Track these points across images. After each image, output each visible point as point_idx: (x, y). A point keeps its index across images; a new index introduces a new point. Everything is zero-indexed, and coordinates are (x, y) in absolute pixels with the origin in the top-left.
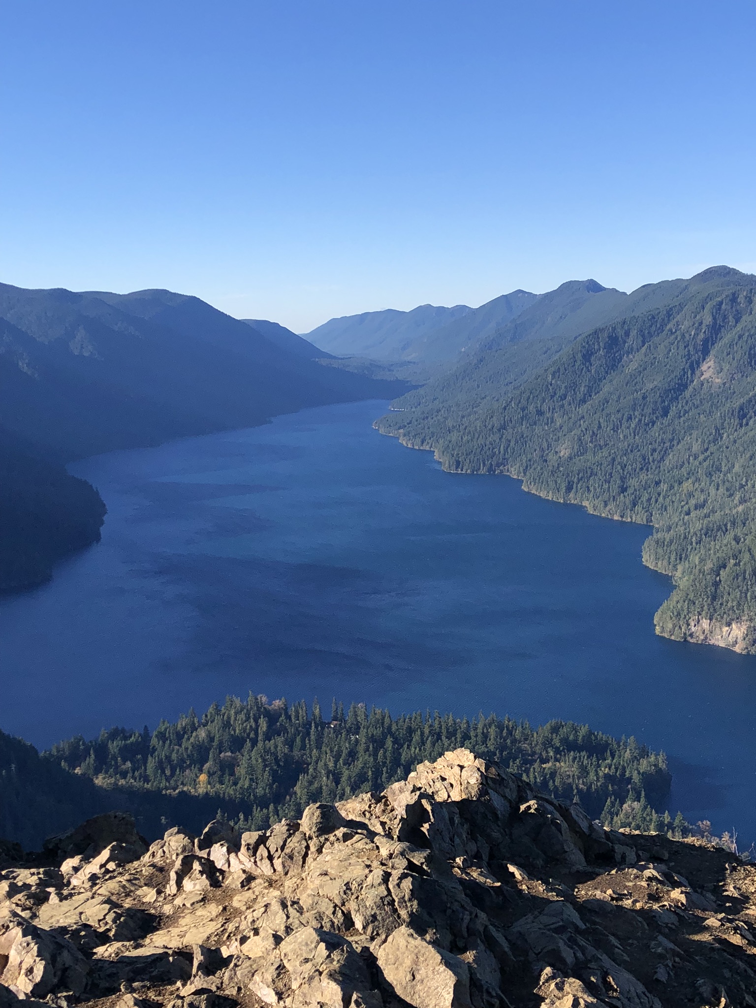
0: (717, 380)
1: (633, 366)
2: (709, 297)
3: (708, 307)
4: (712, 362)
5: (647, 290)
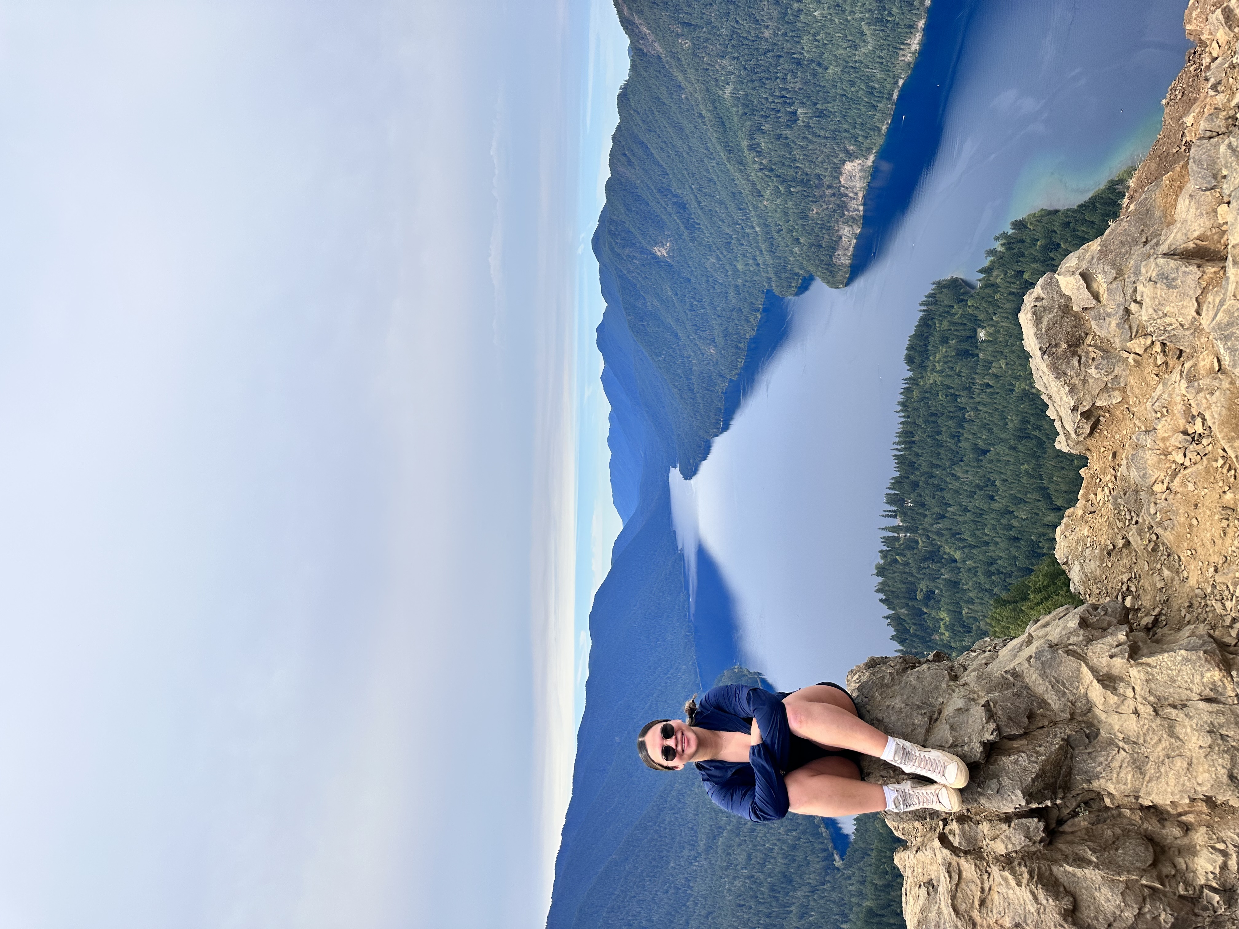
0: (668, 245)
1: (656, 303)
2: (612, 249)
3: (618, 251)
4: (656, 248)
5: (606, 293)
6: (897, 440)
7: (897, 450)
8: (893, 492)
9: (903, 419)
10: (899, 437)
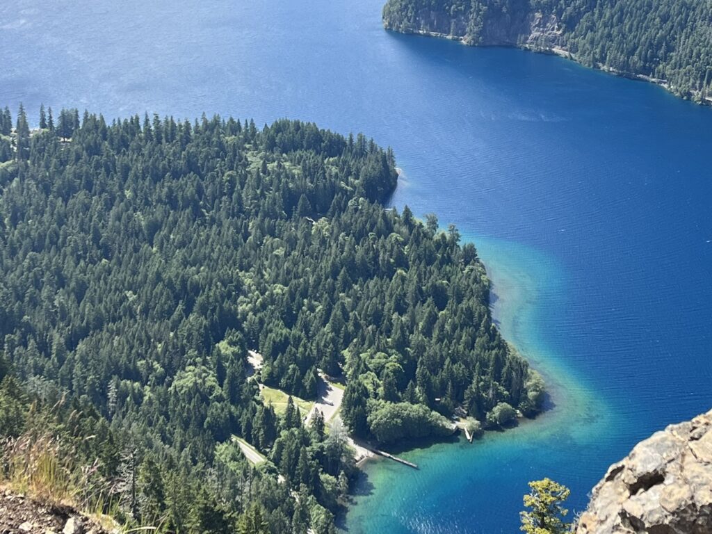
6: (162, 119)
7: (147, 121)
8: (81, 119)
9: (193, 125)
10: (167, 122)
